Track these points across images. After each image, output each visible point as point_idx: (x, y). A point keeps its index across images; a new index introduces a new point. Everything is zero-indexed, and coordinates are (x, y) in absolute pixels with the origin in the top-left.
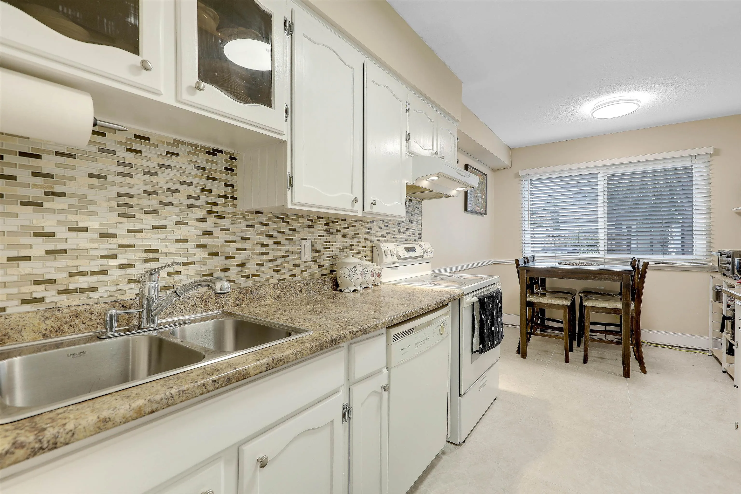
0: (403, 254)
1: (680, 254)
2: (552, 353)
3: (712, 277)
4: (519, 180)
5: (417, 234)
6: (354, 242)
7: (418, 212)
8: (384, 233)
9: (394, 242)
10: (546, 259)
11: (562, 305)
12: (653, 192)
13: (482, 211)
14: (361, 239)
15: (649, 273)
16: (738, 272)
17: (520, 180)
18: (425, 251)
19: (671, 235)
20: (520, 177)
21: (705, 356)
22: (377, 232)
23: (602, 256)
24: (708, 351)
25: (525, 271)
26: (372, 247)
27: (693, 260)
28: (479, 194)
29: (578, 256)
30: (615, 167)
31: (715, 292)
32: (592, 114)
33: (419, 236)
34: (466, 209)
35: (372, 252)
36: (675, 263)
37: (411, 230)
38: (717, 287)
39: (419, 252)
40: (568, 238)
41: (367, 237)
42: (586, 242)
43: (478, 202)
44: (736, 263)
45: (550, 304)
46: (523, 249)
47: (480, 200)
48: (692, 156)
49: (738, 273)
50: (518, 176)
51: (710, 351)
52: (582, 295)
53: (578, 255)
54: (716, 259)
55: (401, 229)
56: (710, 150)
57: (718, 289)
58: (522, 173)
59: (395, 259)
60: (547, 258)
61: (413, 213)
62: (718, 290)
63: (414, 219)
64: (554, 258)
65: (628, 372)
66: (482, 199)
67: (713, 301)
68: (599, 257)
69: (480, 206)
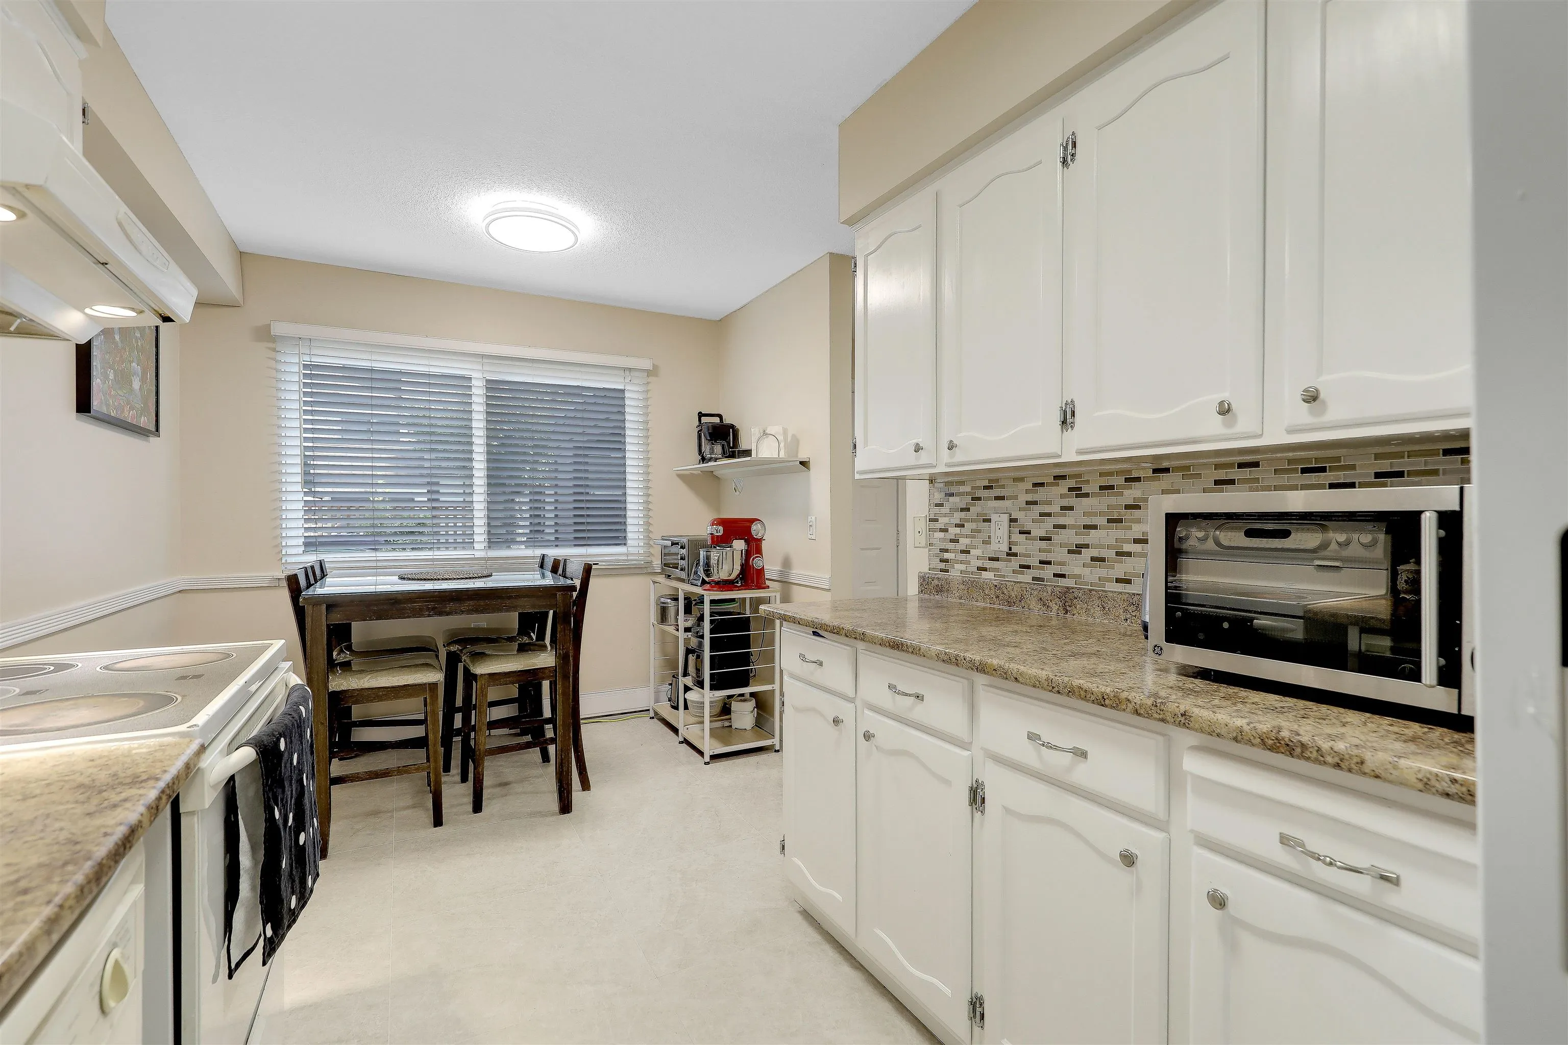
1: (570, 546)
2: (389, 812)
3: (654, 582)
4: (269, 348)
10: (352, 568)
11: (425, 684)
12: (563, 424)
13: (146, 422)
15: (594, 584)
16: (704, 571)
17: (274, 350)
19: (521, 510)
20: (273, 339)
21: (645, 721)
23: (478, 554)
24: (649, 710)
25: (324, 606)
27: (627, 555)
28: (134, 364)
29: (431, 557)
30: (507, 362)
31: (660, 607)
32: (488, 225)
34: (83, 404)
36: (602, 561)
38: (663, 600)
40: (357, 514)
42: (397, 523)
43: (132, 390)
44: (701, 556)
45: (393, 687)
46: (284, 544)
47: (136, 384)
48: (625, 369)
49: (705, 573)
50: (264, 335)
51: (651, 710)
52: (454, 648)
53: (431, 553)
54: (657, 551)
56: (646, 364)
57: (663, 603)
58: (278, 329)
60: (358, 565)
62: (664, 605)
64: (374, 564)
65: (568, 802)
66: (143, 380)
67: (656, 623)
68: (473, 556)
69: (137, 405)
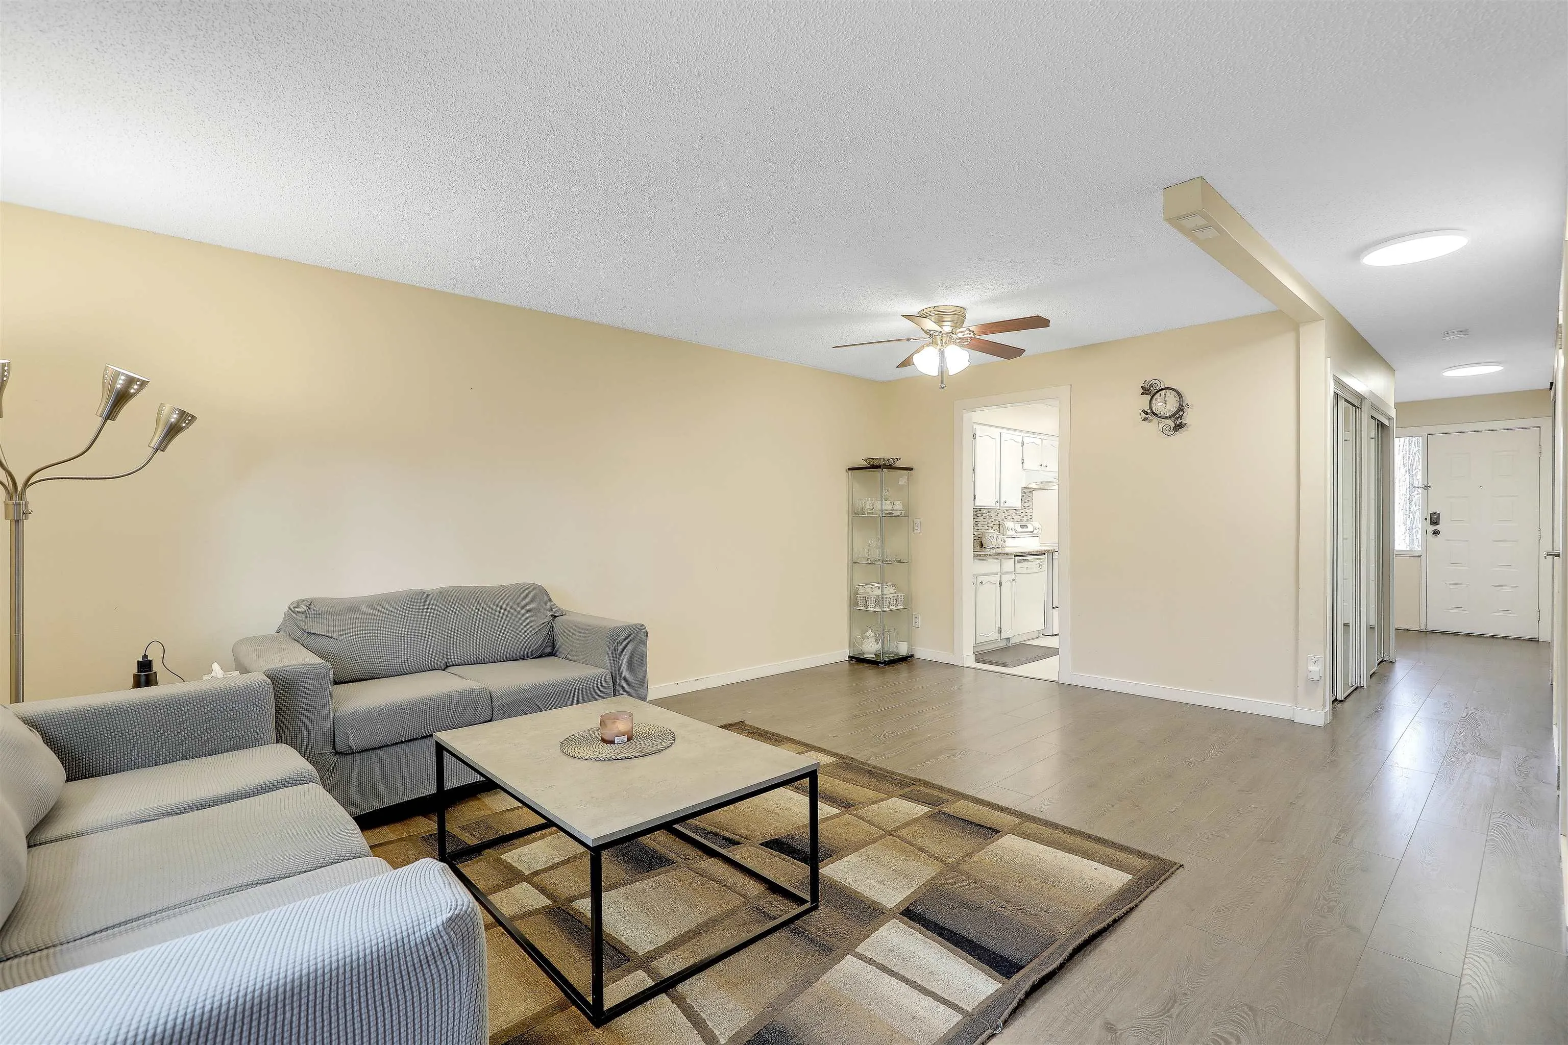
0: (1020, 530)
5: (1029, 516)
6: (990, 522)
7: (1029, 499)
8: (1006, 515)
9: (1012, 521)
14: (993, 520)
18: (1035, 528)
22: (1002, 515)
26: (999, 524)
33: (1030, 517)
35: (999, 528)
37: (1024, 513)
39: (1030, 528)
41: (996, 519)
55: (1017, 512)
59: (1014, 532)
61: (1026, 501)
63: (1026, 505)
